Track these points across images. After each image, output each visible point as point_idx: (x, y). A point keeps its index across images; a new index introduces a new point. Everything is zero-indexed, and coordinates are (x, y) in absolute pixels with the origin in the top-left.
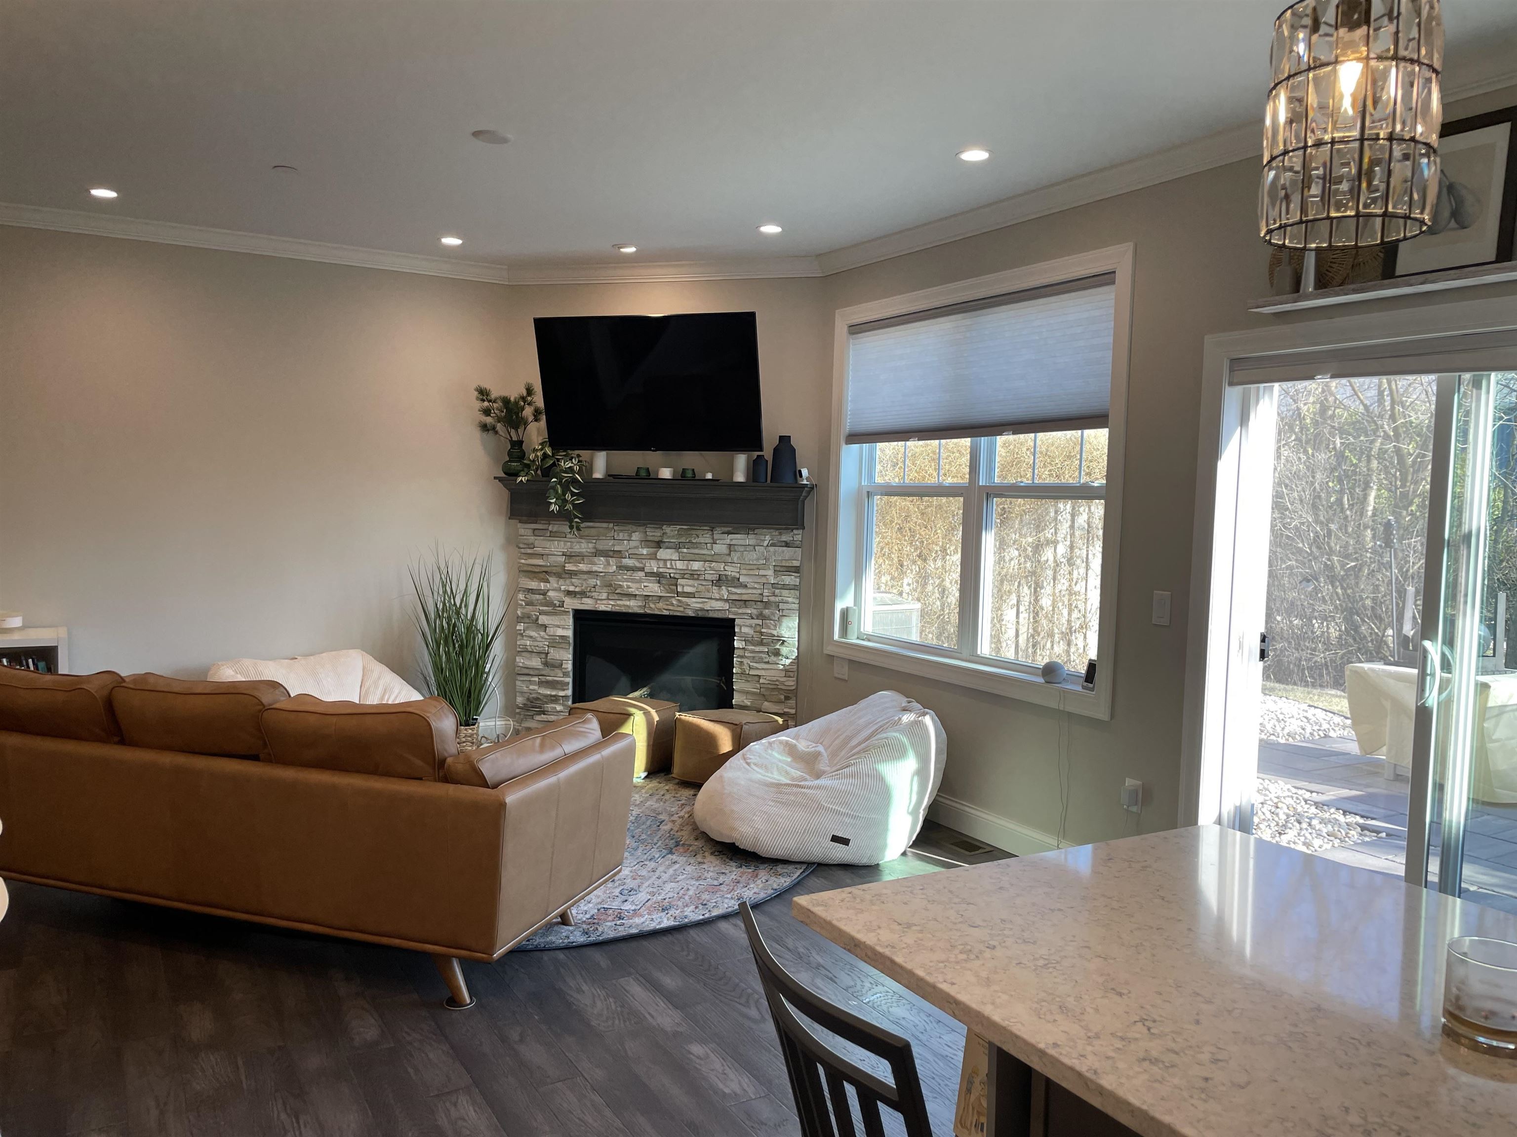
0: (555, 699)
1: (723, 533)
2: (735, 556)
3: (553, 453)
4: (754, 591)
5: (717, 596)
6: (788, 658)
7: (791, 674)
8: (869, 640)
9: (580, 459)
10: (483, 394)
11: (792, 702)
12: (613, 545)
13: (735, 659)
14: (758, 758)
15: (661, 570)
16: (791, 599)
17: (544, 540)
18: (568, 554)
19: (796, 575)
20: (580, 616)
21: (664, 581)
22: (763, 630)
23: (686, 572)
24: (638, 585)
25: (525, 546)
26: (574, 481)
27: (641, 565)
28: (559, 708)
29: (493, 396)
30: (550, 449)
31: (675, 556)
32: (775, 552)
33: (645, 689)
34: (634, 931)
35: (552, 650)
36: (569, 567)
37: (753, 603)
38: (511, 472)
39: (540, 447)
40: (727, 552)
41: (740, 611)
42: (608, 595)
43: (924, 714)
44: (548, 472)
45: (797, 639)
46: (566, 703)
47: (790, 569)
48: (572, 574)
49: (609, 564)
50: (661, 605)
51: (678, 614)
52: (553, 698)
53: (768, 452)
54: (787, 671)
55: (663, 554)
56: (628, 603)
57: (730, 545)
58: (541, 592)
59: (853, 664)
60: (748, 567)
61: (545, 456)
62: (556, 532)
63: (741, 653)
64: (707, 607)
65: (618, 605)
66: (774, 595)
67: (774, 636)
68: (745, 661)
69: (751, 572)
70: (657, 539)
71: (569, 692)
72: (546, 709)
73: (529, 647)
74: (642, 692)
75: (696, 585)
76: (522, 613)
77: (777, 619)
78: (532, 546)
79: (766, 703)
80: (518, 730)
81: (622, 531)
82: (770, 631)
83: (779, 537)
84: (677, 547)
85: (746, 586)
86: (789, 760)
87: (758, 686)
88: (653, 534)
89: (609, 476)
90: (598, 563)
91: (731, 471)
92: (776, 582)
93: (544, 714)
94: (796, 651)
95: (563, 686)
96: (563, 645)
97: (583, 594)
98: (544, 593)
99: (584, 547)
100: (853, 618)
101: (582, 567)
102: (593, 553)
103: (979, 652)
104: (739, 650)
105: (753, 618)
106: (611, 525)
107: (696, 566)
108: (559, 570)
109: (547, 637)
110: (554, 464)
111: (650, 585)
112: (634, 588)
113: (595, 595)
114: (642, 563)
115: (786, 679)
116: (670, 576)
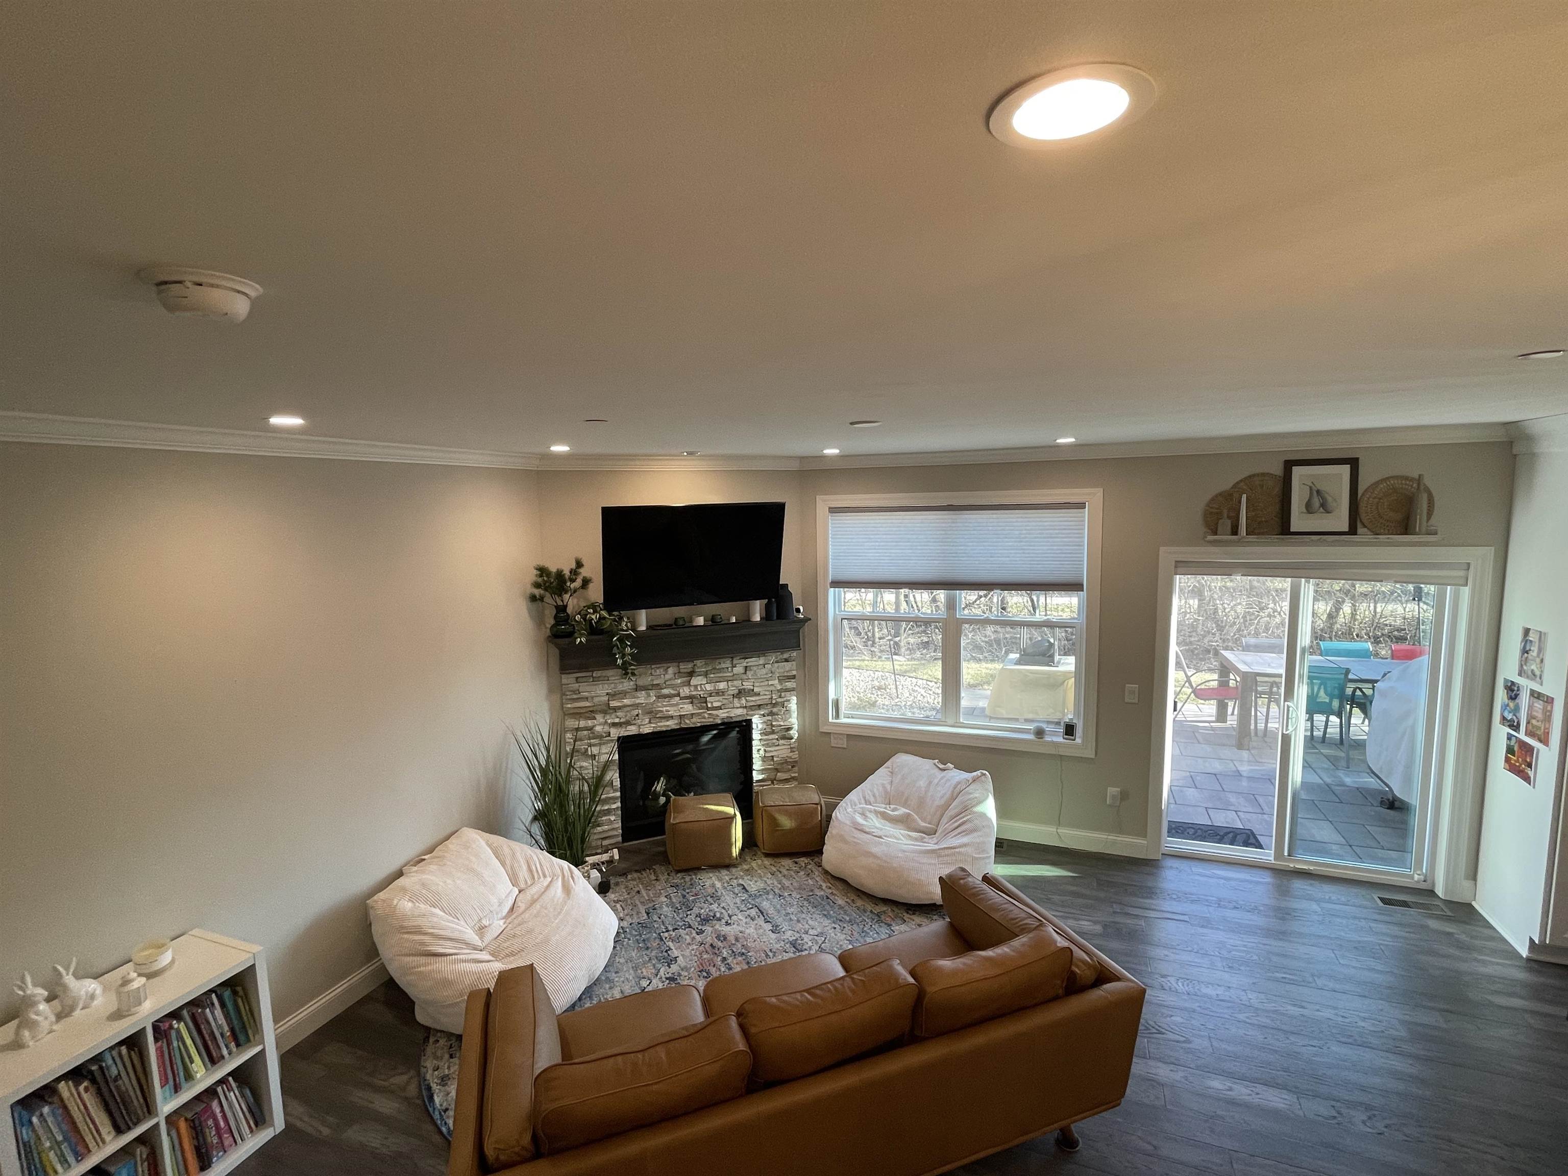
0: (605, 813)
1: (739, 659)
2: (749, 674)
3: (605, 614)
4: (765, 697)
5: (739, 706)
6: (793, 739)
7: (797, 750)
9: (629, 618)
10: (541, 570)
11: (796, 769)
12: (652, 680)
13: (753, 748)
15: (694, 693)
16: (792, 697)
17: (588, 685)
18: (613, 693)
19: (795, 680)
20: (624, 741)
21: (695, 701)
22: (774, 723)
23: (713, 691)
24: (675, 708)
25: (571, 693)
26: (629, 636)
27: (676, 692)
29: (549, 572)
31: (704, 681)
32: (778, 667)
35: (601, 774)
36: (614, 704)
37: (764, 705)
38: (561, 634)
40: (743, 671)
41: (755, 713)
42: (650, 720)
43: (983, 775)
45: (798, 724)
47: (790, 677)
48: (616, 709)
49: (649, 696)
50: (694, 720)
54: (795, 748)
55: (695, 681)
56: (668, 723)
57: (747, 667)
58: (588, 728)
59: (849, 736)
60: (760, 680)
62: (598, 677)
63: (759, 743)
64: (731, 715)
65: (659, 727)
66: (780, 697)
67: (782, 725)
68: (761, 747)
70: (688, 671)
71: (619, 804)
75: (721, 700)
77: (783, 713)
78: (577, 692)
79: (779, 774)
81: (658, 668)
82: (778, 723)
83: (782, 656)
84: (706, 674)
85: (759, 694)
86: (893, 825)
87: (773, 763)
88: (686, 667)
89: (652, 627)
90: (639, 696)
91: (751, 614)
92: (780, 688)
93: (598, 827)
94: (798, 732)
95: (614, 799)
96: (611, 768)
97: (628, 723)
98: (591, 729)
99: (626, 685)
100: (842, 705)
101: (626, 701)
102: (633, 689)
104: (756, 741)
105: (763, 716)
107: (722, 686)
108: (604, 707)
109: (596, 764)
110: (611, 625)
111: (685, 706)
112: (672, 711)
113: (638, 722)
114: (677, 690)
115: (791, 754)
116: (700, 697)
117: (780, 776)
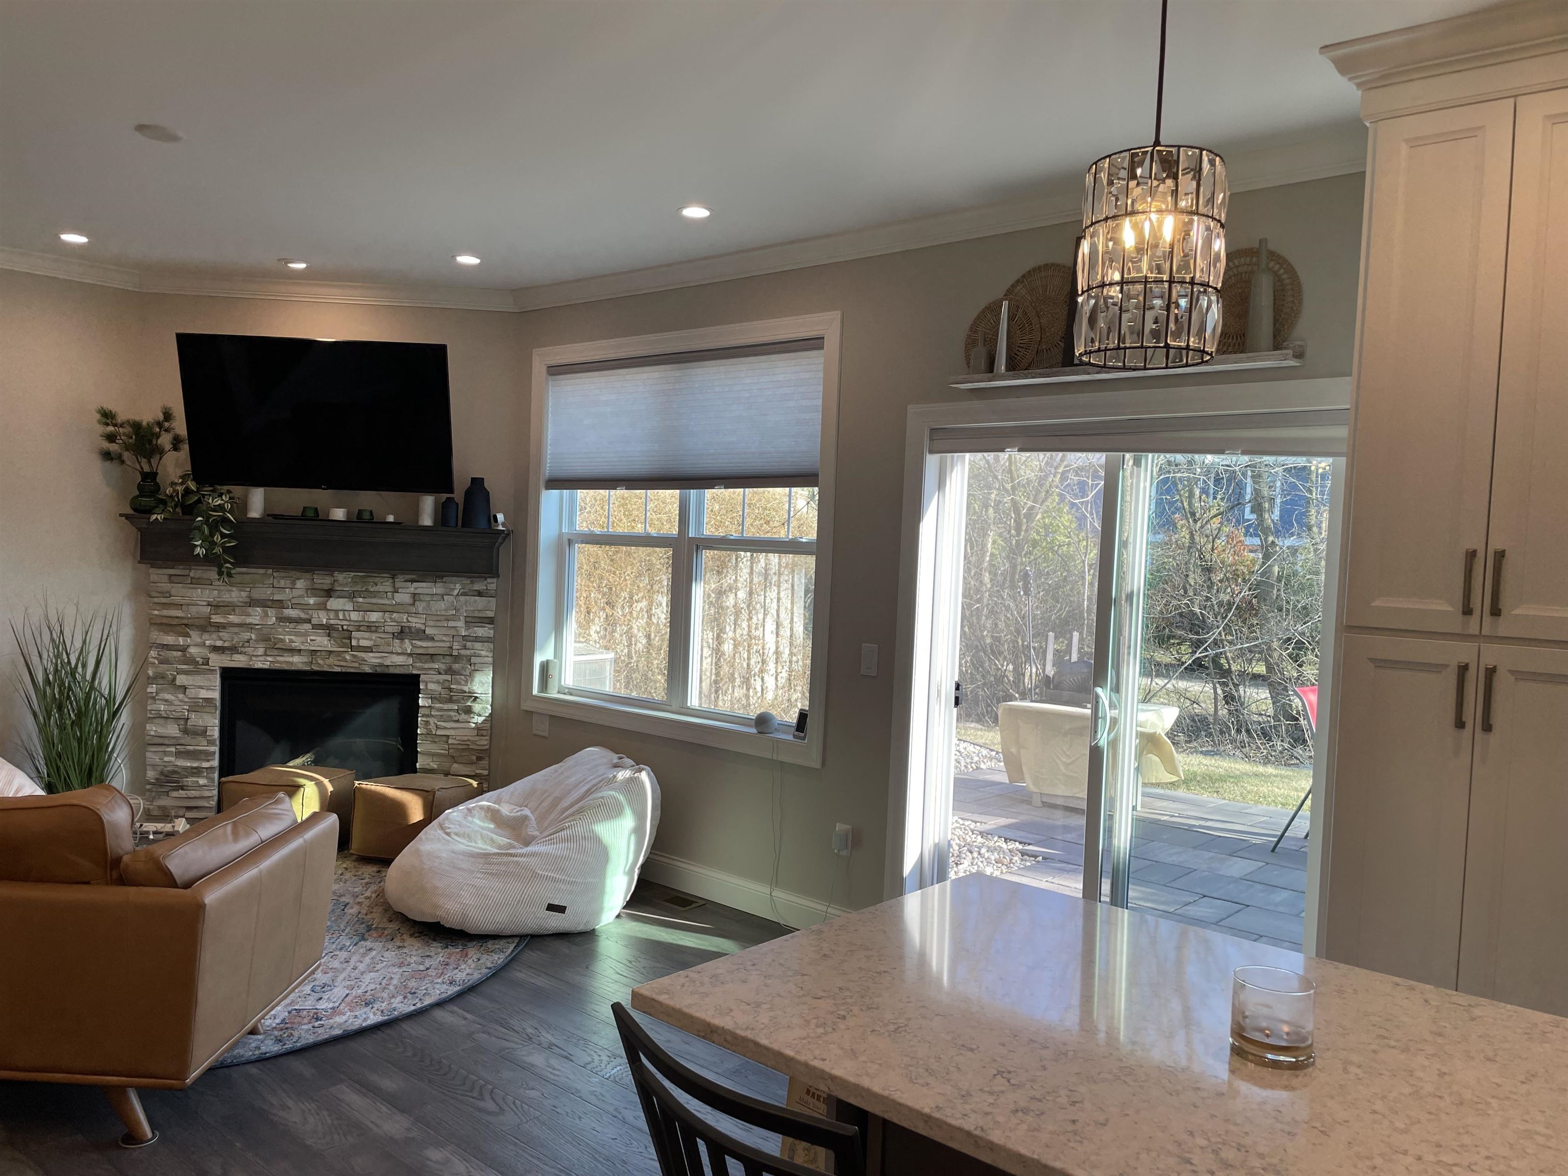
0: (197, 771)
1: (406, 581)
2: (420, 606)
3: (198, 489)
4: (442, 644)
5: (399, 650)
6: (480, 716)
7: (485, 733)
8: (571, 694)
9: (232, 495)
10: (107, 416)
11: (485, 763)
12: (273, 594)
13: (419, 719)
14: (458, 827)
15: (332, 622)
16: (485, 652)
17: (183, 587)
18: (215, 603)
19: (490, 626)
20: (228, 674)
21: (335, 634)
22: (453, 686)
23: (362, 624)
24: (303, 639)
25: (159, 595)
26: (225, 521)
27: (307, 617)
28: (202, 781)
29: (120, 419)
30: (194, 483)
31: (349, 606)
32: (466, 602)
33: (308, 755)
34: (337, 1032)
35: (193, 716)
36: (216, 619)
37: (441, 657)
38: (142, 508)
39: (180, 481)
40: (411, 601)
41: (426, 666)
42: (266, 651)
43: (640, 771)
44: (190, 510)
45: (490, 695)
46: (211, 775)
47: (483, 620)
48: (220, 627)
49: (267, 615)
50: (332, 660)
51: (353, 671)
52: (194, 771)
53: (458, 495)
54: (479, 729)
55: (334, 603)
56: (291, 659)
57: (415, 594)
58: (181, 648)
59: (554, 719)
60: (436, 618)
61: (187, 491)
62: (199, 578)
63: (426, 711)
64: (387, 662)
65: (278, 662)
66: (465, 648)
67: (465, 692)
68: (432, 720)
70: (326, 587)
71: (216, 763)
72: (185, 784)
73: (163, 713)
74: (304, 759)
75: (374, 638)
76: (154, 673)
77: (468, 674)
78: (168, 595)
79: (455, 765)
80: (149, 809)
81: (282, 578)
82: (459, 687)
83: (470, 586)
84: (352, 596)
85: (433, 639)
86: (492, 826)
87: (447, 746)
88: (322, 581)
89: (268, 515)
90: (253, 614)
91: (417, 514)
92: (466, 634)
93: (183, 789)
94: (490, 707)
95: (208, 755)
96: (207, 709)
97: (233, 649)
98: (184, 649)
99: (236, 595)
100: (553, 671)
101: (233, 618)
102: (246, 603)
103: (689, 704)
104: (424, 709)
105: (440, 673)
106: (270, 571)
107: (374, 617)
108: (202, 622)
109: (187, 700)
110: (199, 501)
111: (319, 639)
112: (298, 643)
113: (249, 650)
114: (308, 614)
115: (478, 738)
116: (342, 628)
117: (456, 767)
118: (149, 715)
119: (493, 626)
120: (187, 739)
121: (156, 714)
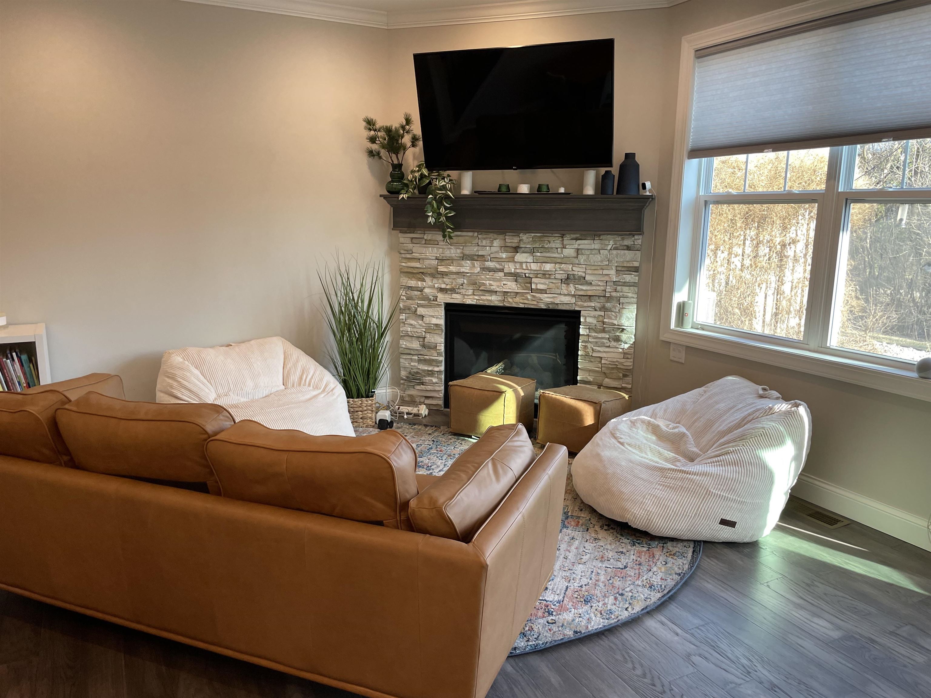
0: (431, 373)
1: (572, 239)
2: (582, 259)
3: (429, 174)
4: (598, 288)
5: (566, 292)
6: (626, 343)
7: (629, 356)
8: (703, 329)
9: (451, 178)
10: (370, 123)
11: (629, 379)
12: (478, 251)
13: (580, 344)
14: (628, 438)
15: (518, 271)
16: (631, 293)
17: (420, 247)
18: (440, 258)
19: (636, 274)
20: (450, 308)
21: (520, 280)
22: (605, 320)
23: (539, 272)
24: (498, 284)
25: (406, 252)
26: (447, 197)
27: (501, 267)
28: (435, 380)
29: (378, 126)
30: (426, 170)
31: (530, 259)
32: (617, 255)
33: (500, 364)
35: (428, 335)
36: (441, 269)
37: (597, 297)
38: (394, 190)
39: (417, 169)
40: (575, 255)
41: (585, 304)
42: (474, 291)
43: (797, 406)
44: (424, 190)
45: (634, 328)
46: (440, 376)
48: (444, 274)
49: (474, 266)
50: (517, 299)
51: (532, 307)
53: (615, 170)
54: (625, 354)
55: (519, 257)
56: (490, 298)
57: (578, 249)
58: (419, 289)
59: (689, 349)
60: (593, 268)
61: (422, 176)
62: (430, 240)
63: (586, 339)
64: (557, 301)
65: (482, 300)
66: (616, 291)
67: (615, 325)
68: (589, 345)
69: (596, 272)
70: (514, 245)
71: (442, 368)
72: (424, 381)
73: (409, 333)
74: (497, 367)
75: (547, 283)
76: (403, 306)
77: (617, 311)
78: (411, 252)
79: (606, 380)
80: (403, 396)
81: (484, 239)
82: (611, 321)
83: (621, 242)
84: (532, 252)
85: (591, 283)
86: (654, 438)
87: (600, 365)
88: (511, 241)
89: (475, 192)
90: (465, 265)
91: (581, 185)
92: (617, 280)
93: (423, 385)
94: (634, 337)
95: (438, 363)
96: (437, 332)
97: (453, 290)
98: (421, 290)
99: (453, 252)
100: (689, 311)
101: (453, 269)
102: (460, 257)
103: (828, 345)
104: (583, 337)
105: (596, 310)
106: (476, 234)
107: (548, 267)
108: (433, 271)
109: (424, 325)
110: (430, 183)
111: (509, 283)
112: (495, 286)
113: (463, 291)
114: (502, 265)
115: (623, 360)
116: (525, 276)
117: (607, 381)
118: (401, 334)
119: (638, 274)
120: (425, 351)
121: (405, 333)
